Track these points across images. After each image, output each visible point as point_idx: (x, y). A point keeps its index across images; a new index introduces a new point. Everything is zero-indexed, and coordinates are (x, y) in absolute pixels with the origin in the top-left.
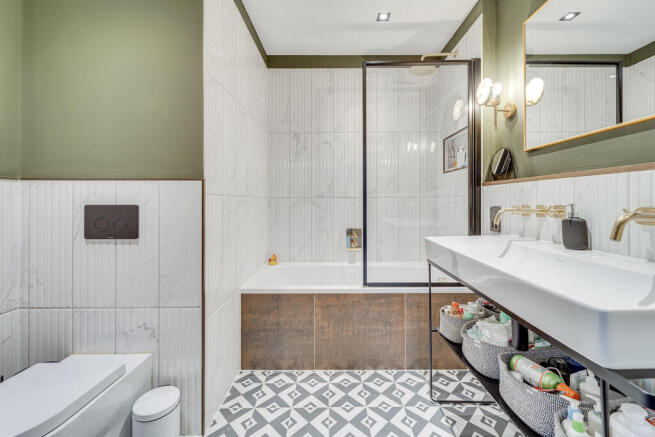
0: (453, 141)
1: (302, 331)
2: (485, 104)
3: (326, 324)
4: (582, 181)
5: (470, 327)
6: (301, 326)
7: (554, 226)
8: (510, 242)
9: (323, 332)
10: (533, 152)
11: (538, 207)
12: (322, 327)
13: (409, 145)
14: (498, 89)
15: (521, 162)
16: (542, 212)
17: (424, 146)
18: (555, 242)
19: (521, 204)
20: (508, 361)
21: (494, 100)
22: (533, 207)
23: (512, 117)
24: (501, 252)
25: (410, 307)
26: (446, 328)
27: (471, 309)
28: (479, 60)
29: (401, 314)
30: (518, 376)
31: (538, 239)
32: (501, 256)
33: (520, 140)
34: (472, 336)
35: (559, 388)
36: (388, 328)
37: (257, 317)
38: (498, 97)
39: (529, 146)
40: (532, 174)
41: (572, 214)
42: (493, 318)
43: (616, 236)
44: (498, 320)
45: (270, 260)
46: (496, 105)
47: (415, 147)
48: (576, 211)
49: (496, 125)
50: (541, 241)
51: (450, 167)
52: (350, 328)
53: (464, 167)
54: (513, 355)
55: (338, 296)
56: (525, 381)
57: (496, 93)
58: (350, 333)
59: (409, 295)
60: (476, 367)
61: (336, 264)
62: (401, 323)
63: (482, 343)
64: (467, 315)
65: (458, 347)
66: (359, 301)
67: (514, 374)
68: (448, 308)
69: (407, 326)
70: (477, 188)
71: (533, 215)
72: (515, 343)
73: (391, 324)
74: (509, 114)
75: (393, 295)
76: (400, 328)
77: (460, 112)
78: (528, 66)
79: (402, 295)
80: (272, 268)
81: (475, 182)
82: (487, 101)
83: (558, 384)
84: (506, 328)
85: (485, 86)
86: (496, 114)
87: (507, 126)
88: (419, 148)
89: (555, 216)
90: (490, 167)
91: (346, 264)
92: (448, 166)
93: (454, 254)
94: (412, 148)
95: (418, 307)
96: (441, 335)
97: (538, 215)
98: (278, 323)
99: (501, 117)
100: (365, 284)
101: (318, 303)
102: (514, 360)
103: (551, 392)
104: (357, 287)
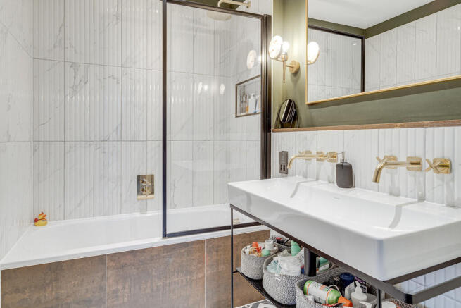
0: (244, 86)
1: (90, 301)
2: (277, 59)
3: (120, 287)
4: (349, 133)
5: (269, 263)
6: (89, 295)
7: (330, 169)
8: (299, 183)
9: (117, 296)
10: (312, 105)
11: (318, 153)
12: (115, 292)
13: (200, 85)
14: (286, 47)
15: (303, 114)
16: (321, 157)
17: (214, 87)
18: (330, 182)
19: (304, 150)
20: (302, 287)
21: (283, 56)
22: (314, 153)
23: (296, 73)
24: (291, 193)
25: (209, 252)
26: (247, 267)
27: (267, 246)
28: (270, 16)
29: (201, 261)
30: (311, 298)
31: (317, 179)
32: (292, 197)
33: (303, 94)
34: (272, 271)
35: (340, 301)
36: (189, 277)
37: (26, 296)
38: (286, 54)
39: (310, 100)
40: (312, 125)
41: (343, 160)
42: (285, 251)
43: (376, 180)
44: (290, 252)
45: (36, 220)
46: (284, 61)
47: (206, 87)
48: (345, 157)
49: (284, 79)
50: (320, 181)
51: (242, 111)
52: (149, 285)
53: (255, 113)
54: (305, 282)
55: (133, 253)
56: (316, 302)
57: (285, 50)
58: (148, 291)
59: (209, 240)
60: (276, 298)
61: (126, 216)
62: (201, 269)
63: (282, 275)
64: (264, 253)
65: (258, 283)
66: (159, 255)
67: (308, 297)
68: (248, 249)
69: (207, 272)
70: (268, 134)
71: (314, 160)
72: (307, 271)
73: (191, 273)
74: (295, 70)
75: (193, 243)
76: (200, 275)
77: (254, 61)
78: (309, 30)
79: (202, 242)
80: (41, 230)
81: (266, 128)
82: (279, 56)
83: (338, 298)
84: (299, 259)
85: (277, 43)
86: (284, 69)
87: (293, 81)
88: (209, 89)
89: (330, 161)
90: (279, 115)
91: (137, 215)
92: (241, 111)
93: (248, 195)
94: (202, 89)
95: (217, 251)
96: (242, 274)
97: (318, 160)
98: (57, 298)
99: (288, 72)
100: (165, 235)
101: (111, 264)
102: (306, 285)
103: (336, 306)
104: (157, 240)
